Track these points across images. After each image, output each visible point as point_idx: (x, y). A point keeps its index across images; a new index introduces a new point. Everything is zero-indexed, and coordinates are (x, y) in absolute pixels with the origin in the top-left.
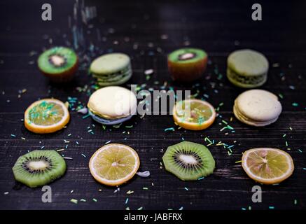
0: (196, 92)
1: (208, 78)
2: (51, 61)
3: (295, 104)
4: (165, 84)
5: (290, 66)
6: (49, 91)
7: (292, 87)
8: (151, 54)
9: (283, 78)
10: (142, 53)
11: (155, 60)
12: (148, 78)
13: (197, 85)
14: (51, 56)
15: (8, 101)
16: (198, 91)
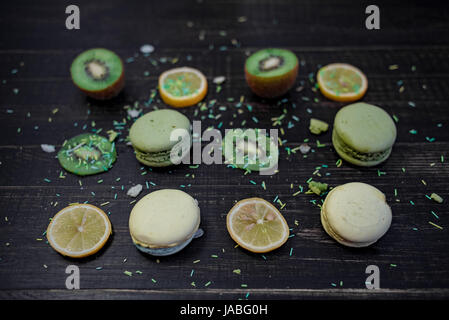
0: (282, 113)
1: (300, 89)
2: (87, 71)
3: (413, 132)
4: (242, 99)
5: (413, 68)
6: (89, 112)
7: (412, 104)
8: (224, 49)
9: (402, 89)
10: (211, 47)
11: (229, 59)
12: (219, 89)
13: (285, 101)
14: (87, 62)
15: (36, 128)
16: (285, 111)
